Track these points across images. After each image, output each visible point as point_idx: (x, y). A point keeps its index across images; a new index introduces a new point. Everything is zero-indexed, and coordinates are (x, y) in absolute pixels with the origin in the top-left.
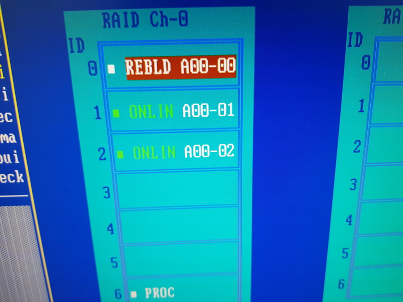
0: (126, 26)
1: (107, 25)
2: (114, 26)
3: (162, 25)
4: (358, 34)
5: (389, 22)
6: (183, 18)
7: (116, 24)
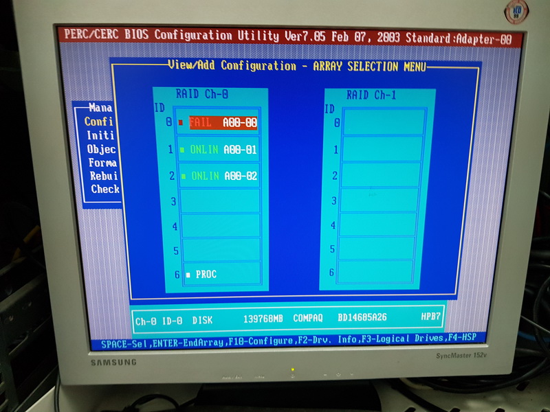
0: (191, 97)
1: (179, 96)
2: (183, 97)
3: (212, 98)
4: (331, 105)
5: (351, 98)
6: (225, 94)
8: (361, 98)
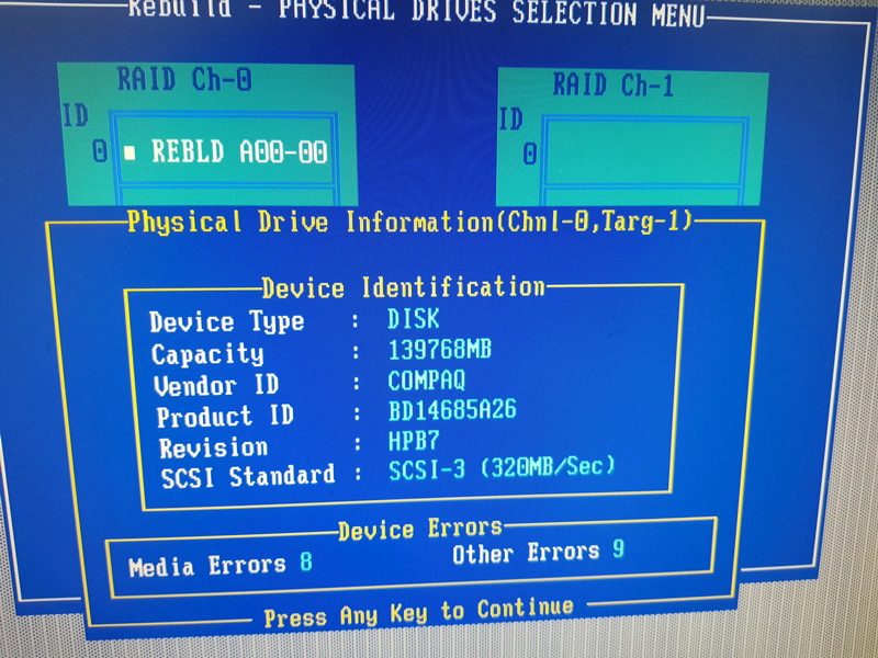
0: (155, 87)
1: (125, 85)
2: (135, 88)
3: (211, 88)
4: (514, 109)
5: (563, 93)
6: (244, 79)
7: (139, 84)
8: (587, 93)
